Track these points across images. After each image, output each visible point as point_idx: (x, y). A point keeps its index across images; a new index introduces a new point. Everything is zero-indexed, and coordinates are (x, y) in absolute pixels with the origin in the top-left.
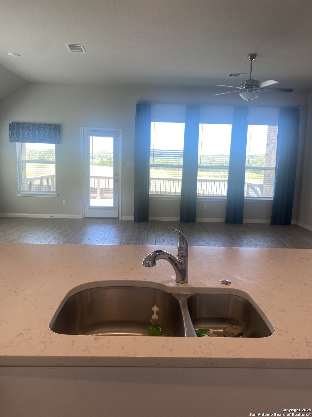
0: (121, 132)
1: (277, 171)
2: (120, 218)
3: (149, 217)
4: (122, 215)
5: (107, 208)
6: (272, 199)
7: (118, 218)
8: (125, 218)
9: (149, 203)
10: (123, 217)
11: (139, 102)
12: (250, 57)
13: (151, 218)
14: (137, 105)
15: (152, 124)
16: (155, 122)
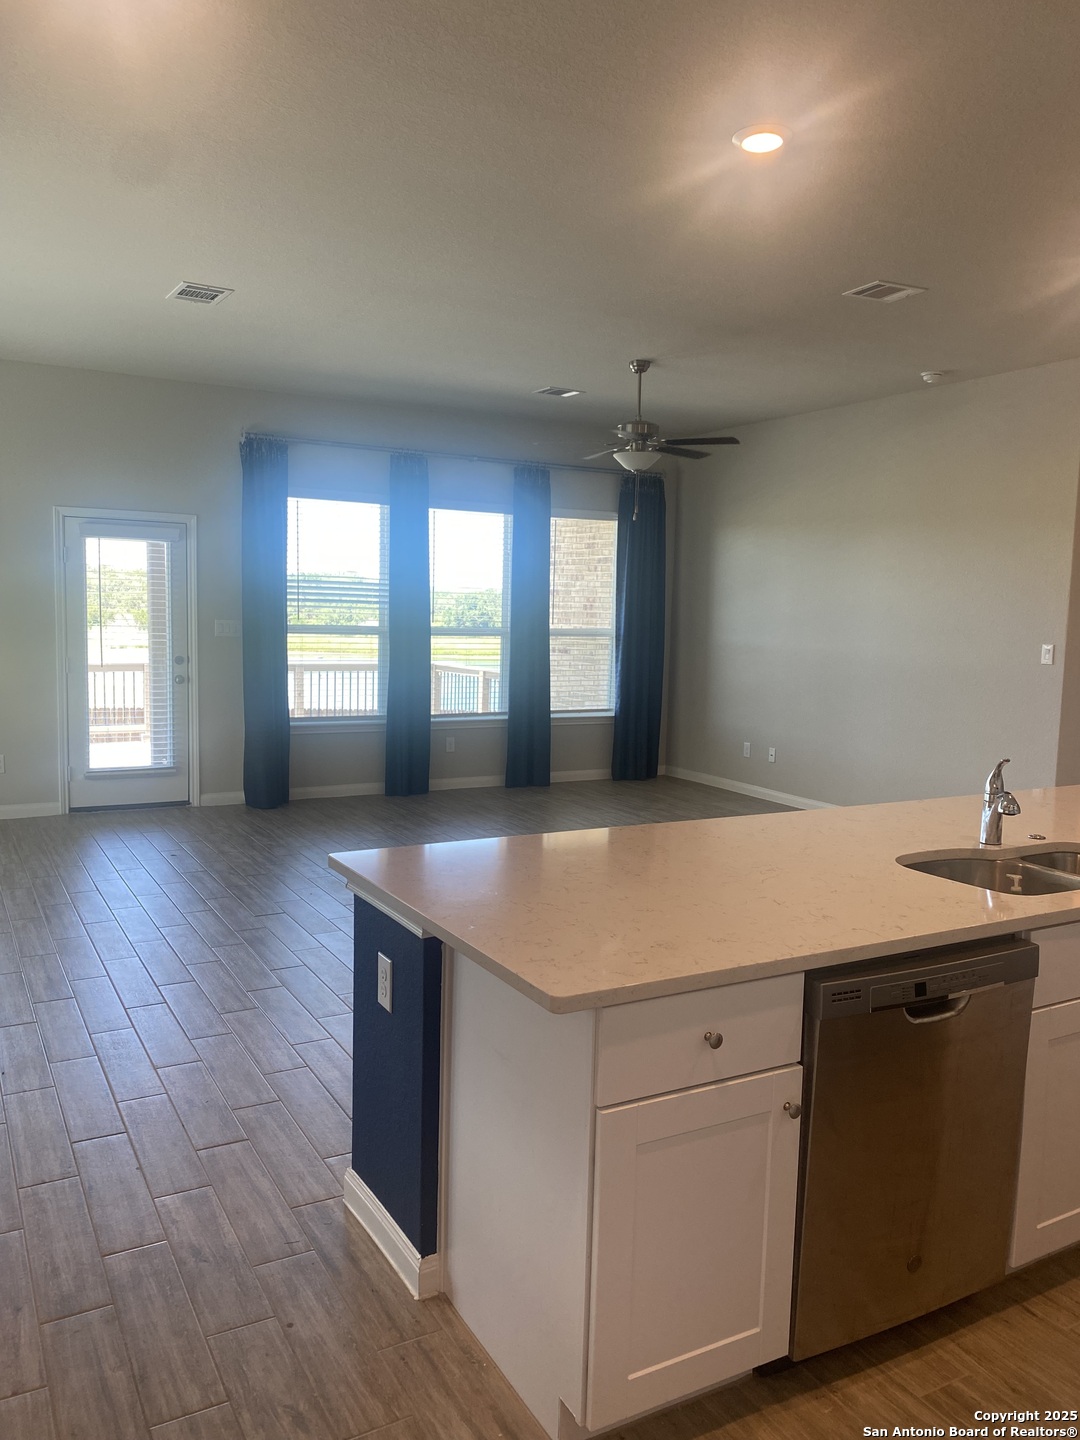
0: (193, 521)
1: (622, 638)
2: (195, 802)
3: (292, 791)
4: (201, 792)
5: (153, 772)
6: (612, 714)
7: (188, 802)
8: (211, 799)
9: (289, 745)
10: (204, 797)
11: (252, 436)
12: (638, 366)
13: (295, 793)
14: (242, 446)
15: (291, 502)
16: (299, 499)
